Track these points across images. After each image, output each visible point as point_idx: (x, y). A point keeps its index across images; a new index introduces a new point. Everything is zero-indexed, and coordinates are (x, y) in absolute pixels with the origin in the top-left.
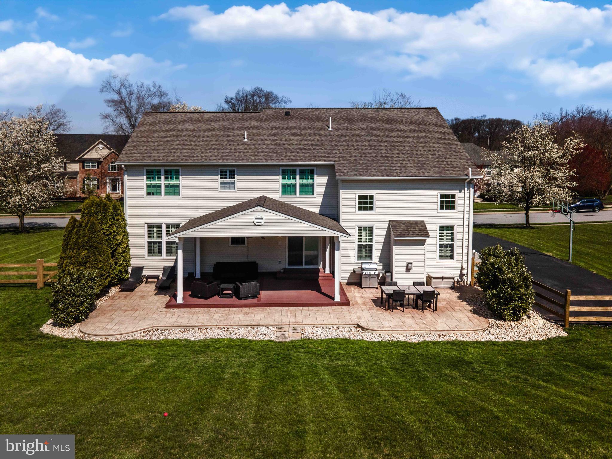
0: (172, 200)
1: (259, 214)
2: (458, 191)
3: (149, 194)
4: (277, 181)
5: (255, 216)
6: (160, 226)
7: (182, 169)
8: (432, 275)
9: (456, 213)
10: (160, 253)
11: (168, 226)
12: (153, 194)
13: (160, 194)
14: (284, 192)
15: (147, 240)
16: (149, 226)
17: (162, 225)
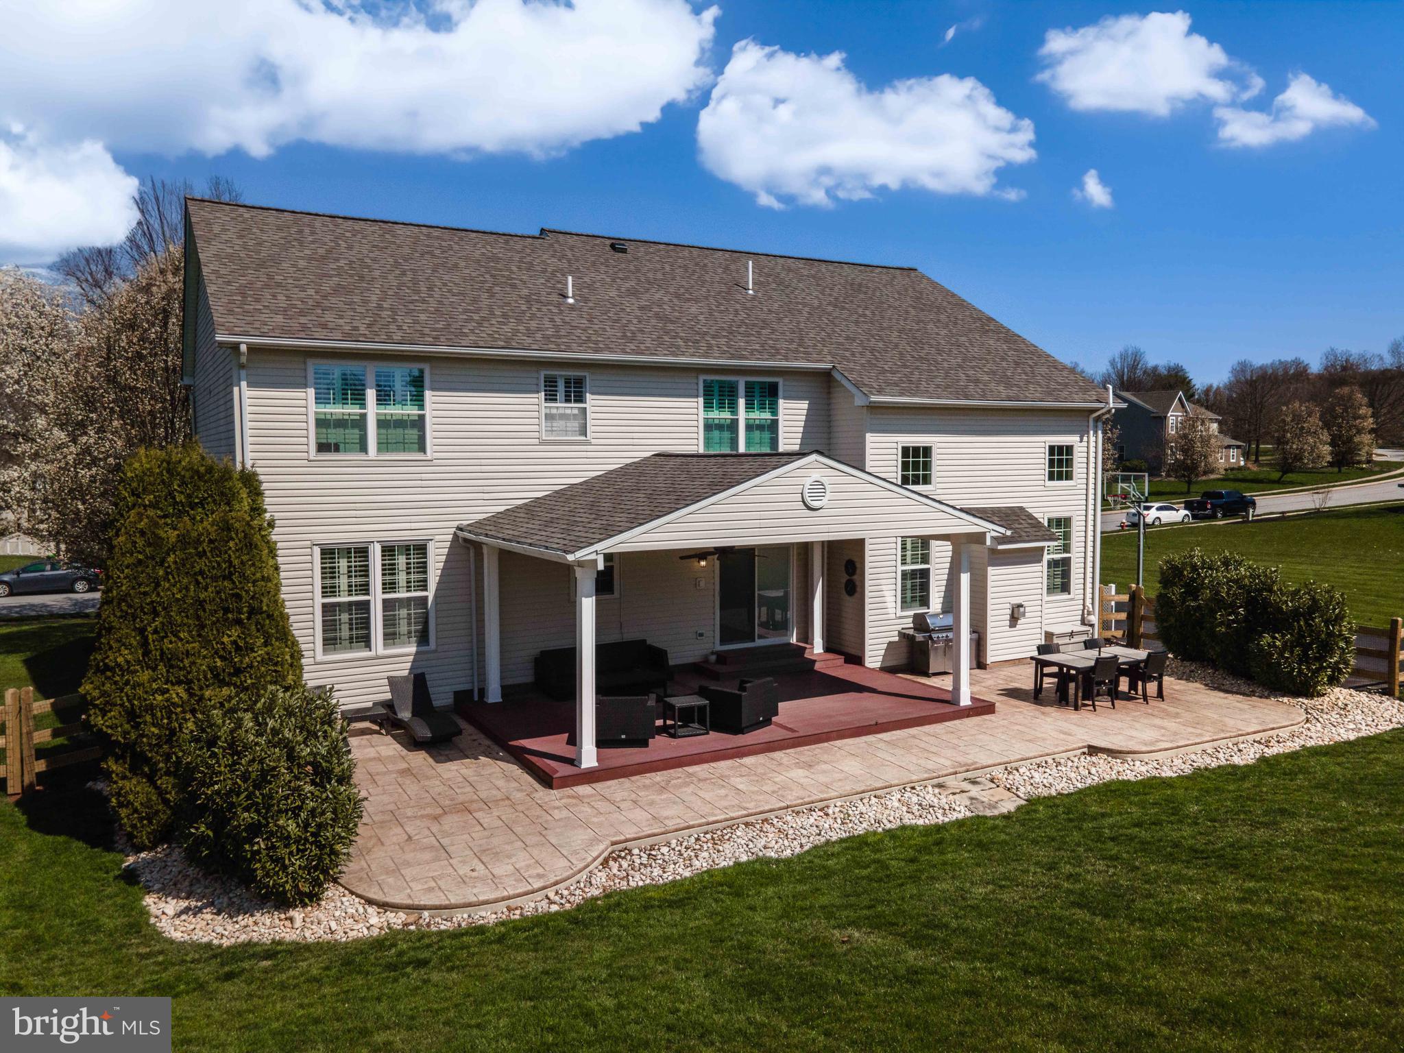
0: (402, 466)
1: (816, 475)
2: (1077, 438)
3: (323, 447)
4: (694, 411)
5: (808, 482)
6: (362, 552)
7: (431, 368)
8: (1056, 630)
9: (1074, 488)
10: (365, 641)
11: (389, 550)
12: (337, 449)
15: (319, 600)
16: (328, 553)
17: (371, 548)
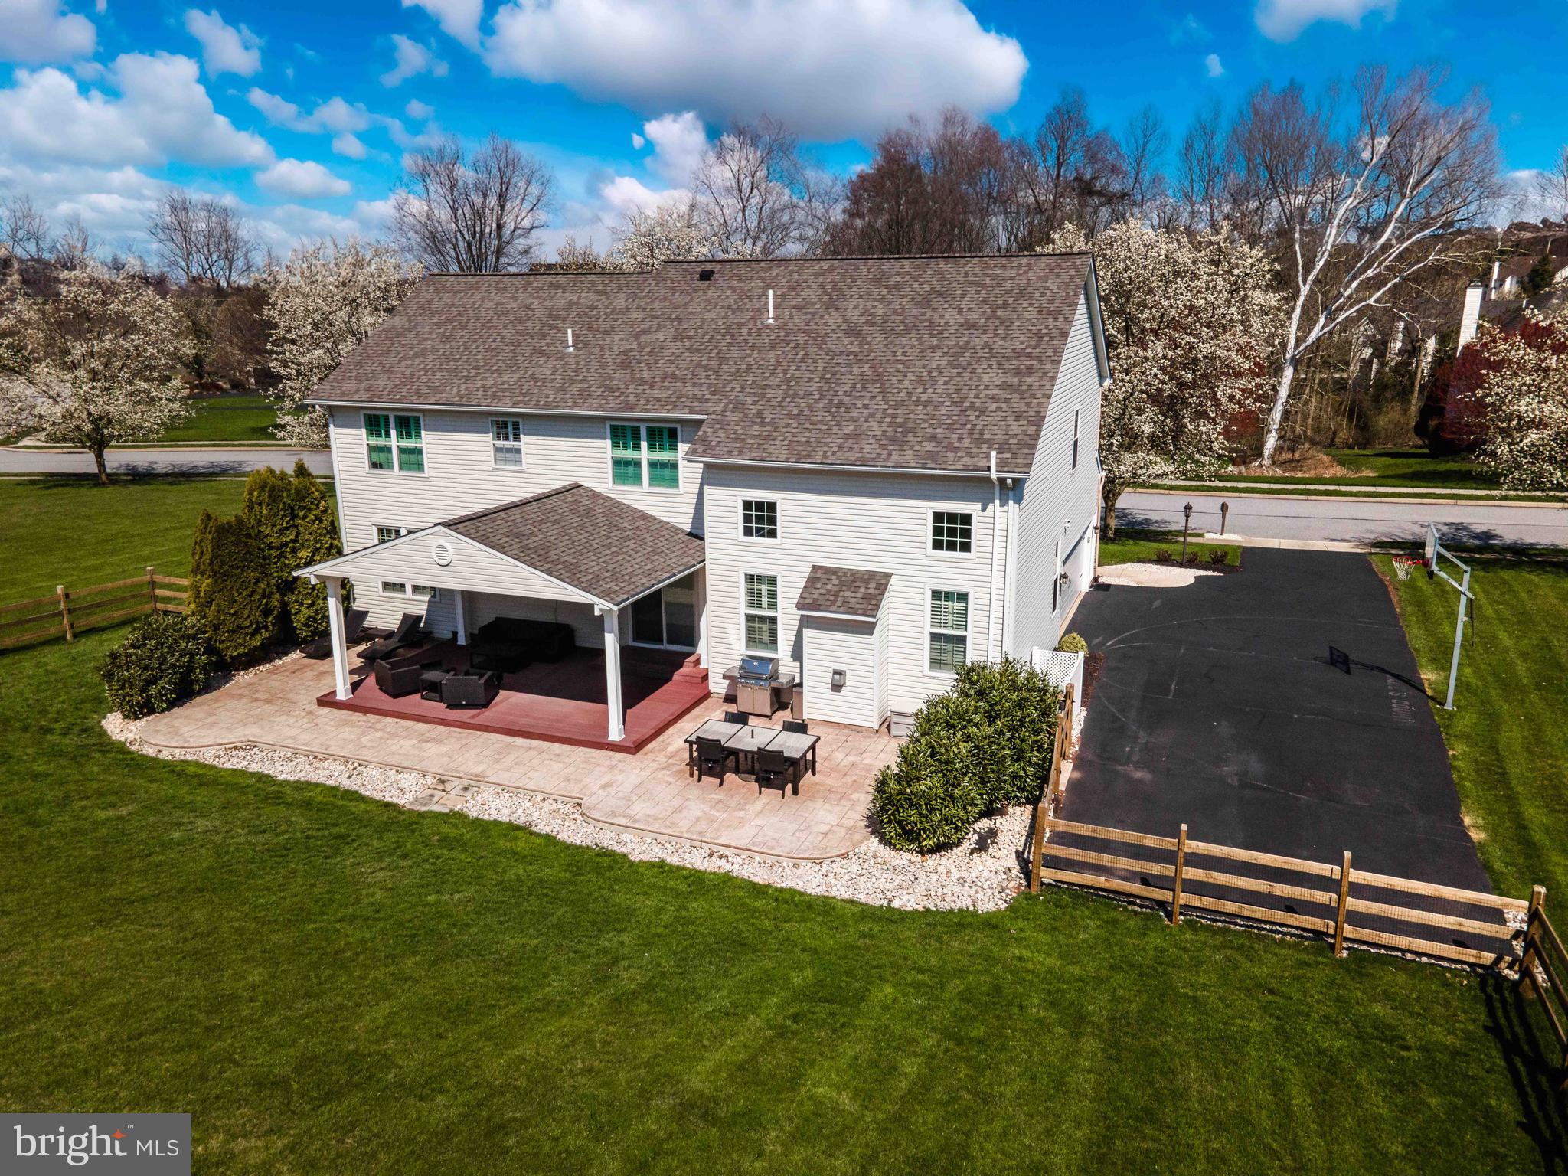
0: (413, 480)
1: (442, 541)
2: (979, 506)
3: (374, 465)
4: (603, 450)
7: (424, 418)
9: (973, 561)
12: (381, 467)
13: (390, 467)
14: (619, 478)
16: (381, 530)
